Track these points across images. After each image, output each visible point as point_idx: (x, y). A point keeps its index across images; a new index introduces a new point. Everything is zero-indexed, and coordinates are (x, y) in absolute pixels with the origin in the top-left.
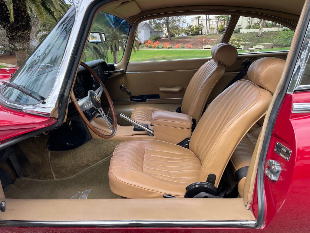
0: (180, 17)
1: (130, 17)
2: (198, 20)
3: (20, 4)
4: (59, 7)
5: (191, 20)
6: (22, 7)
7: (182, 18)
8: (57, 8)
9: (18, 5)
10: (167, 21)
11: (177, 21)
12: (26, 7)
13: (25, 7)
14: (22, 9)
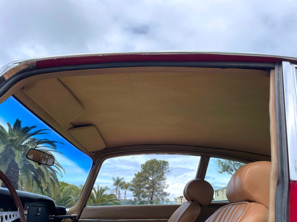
0: (164, 196)
1: (94, 152)
2: (181, 200)
3: (13, 175)
4: (49, 179)
5: (174, 199)
6: (13, 178)
7: (165, 197)
8: (47, 180)
9: (11, 176)
10: (151, 199)
11: (161, 200)
12: (18, 179)
13: (16, 179)
14: (13, 180)
